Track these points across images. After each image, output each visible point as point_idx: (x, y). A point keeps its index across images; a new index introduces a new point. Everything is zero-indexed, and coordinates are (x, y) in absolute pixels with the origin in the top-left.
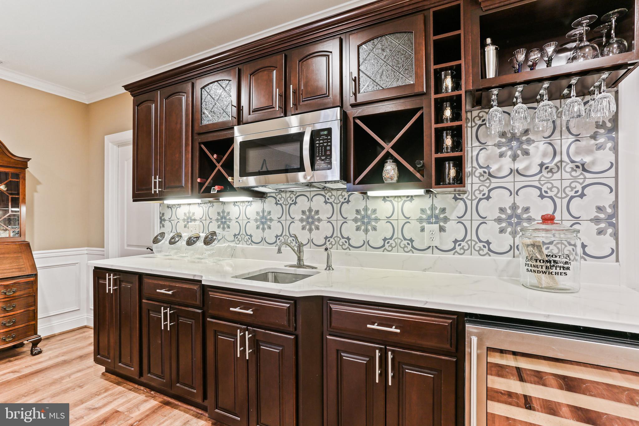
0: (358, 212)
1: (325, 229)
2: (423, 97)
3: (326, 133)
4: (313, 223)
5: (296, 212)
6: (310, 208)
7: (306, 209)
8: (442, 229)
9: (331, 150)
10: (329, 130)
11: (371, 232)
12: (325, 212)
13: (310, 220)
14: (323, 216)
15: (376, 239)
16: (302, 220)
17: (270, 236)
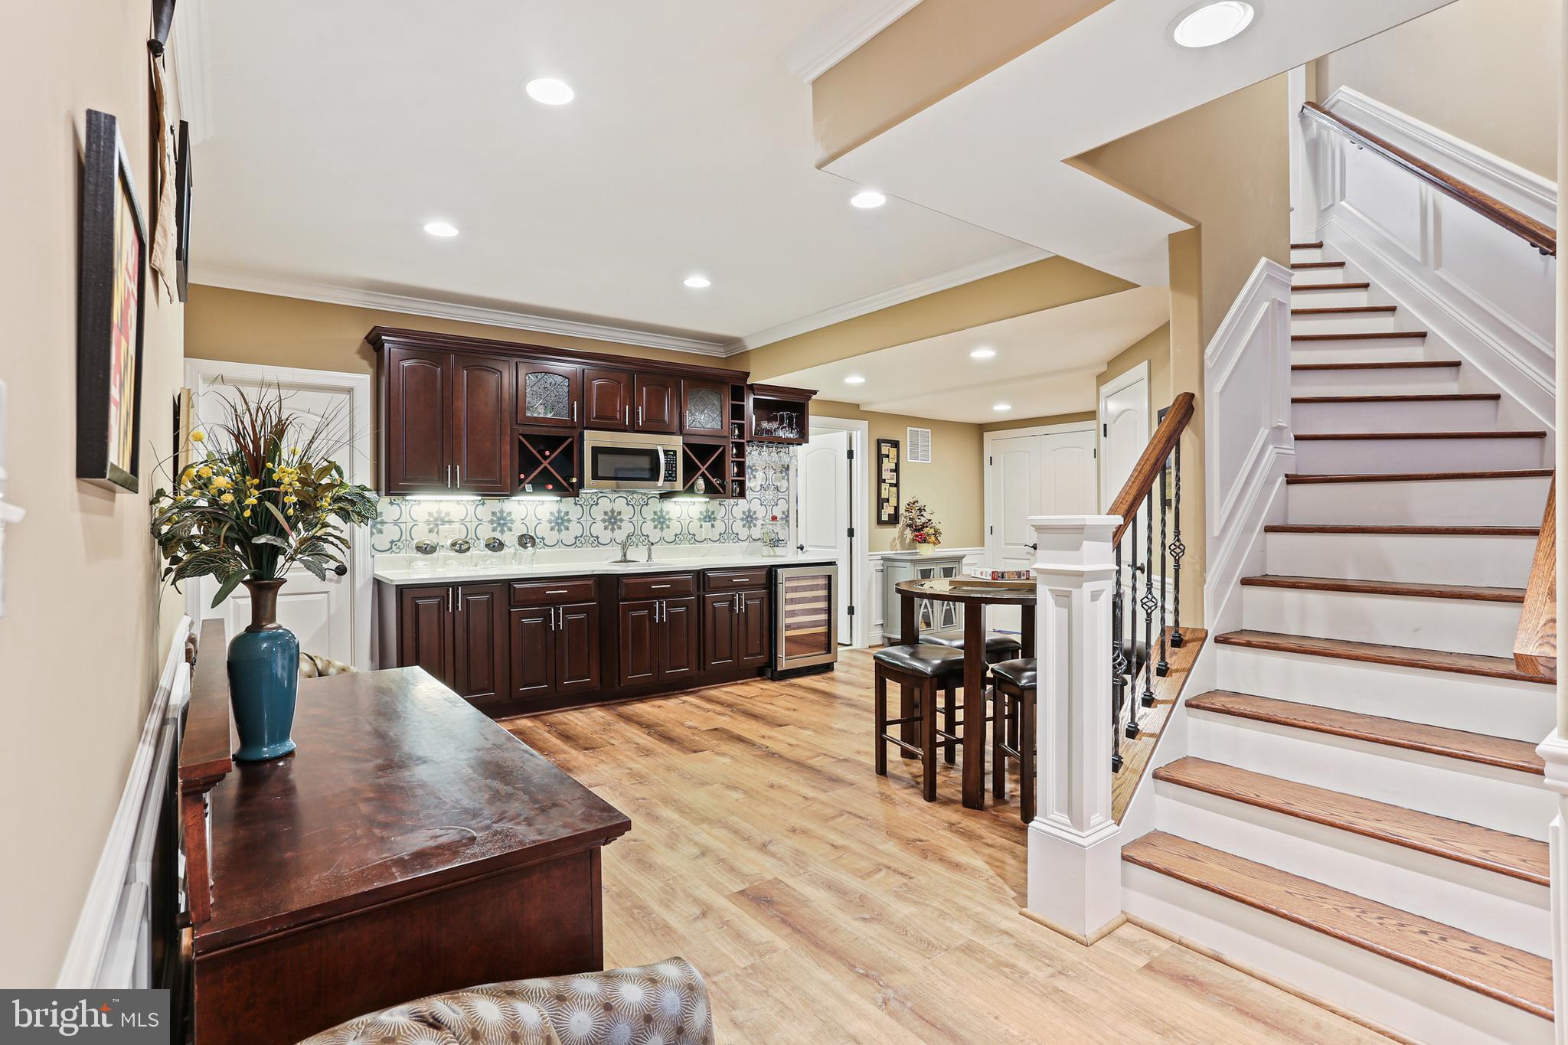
0: (655, 513)
1: (627, 528)
2: (726, 439)
3: (672, 453)
4: (615, 523)
5: (598, 513)
6: (612, 509)
7: (608, 510)
8: (713, 526)
9: (676, 467)
10: (675, 452)
11: (666, 530)
12: (627, 513)
13: (613, 521)
14: (625, 517)
15: (669, 534)
16: (604, 521)
17: (568, 537)
